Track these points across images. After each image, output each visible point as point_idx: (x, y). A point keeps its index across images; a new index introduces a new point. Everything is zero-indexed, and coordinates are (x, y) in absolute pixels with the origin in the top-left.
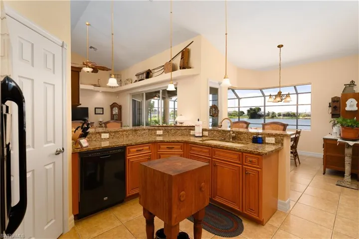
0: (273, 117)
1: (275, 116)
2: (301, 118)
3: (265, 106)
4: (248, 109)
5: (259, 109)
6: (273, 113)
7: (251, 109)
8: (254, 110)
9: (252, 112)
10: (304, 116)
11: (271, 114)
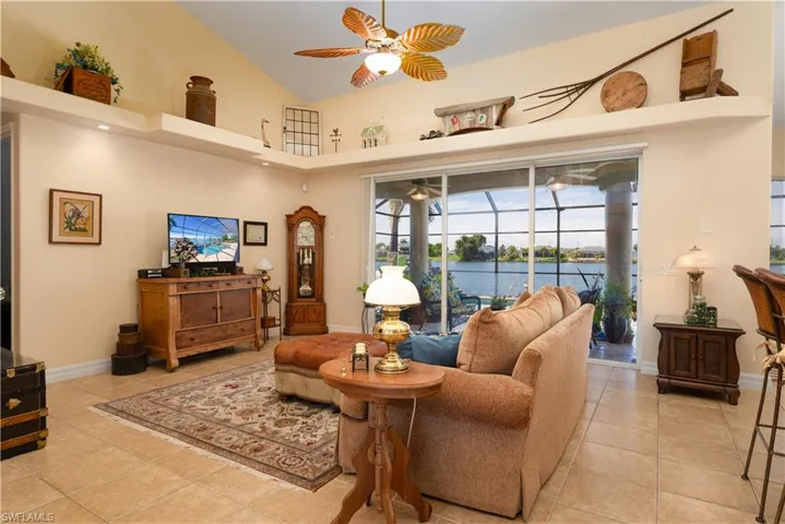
0: (512, 259)
1: (518, 257)
2: (571, 259)
3: (497, 233)
4: (459, 238)
5: (483, 239)
6: (513, 249)
7: (465, 239)
8: (473, 241)
9: (468, 245)
10: (577, 257)
11: (508, 252)
